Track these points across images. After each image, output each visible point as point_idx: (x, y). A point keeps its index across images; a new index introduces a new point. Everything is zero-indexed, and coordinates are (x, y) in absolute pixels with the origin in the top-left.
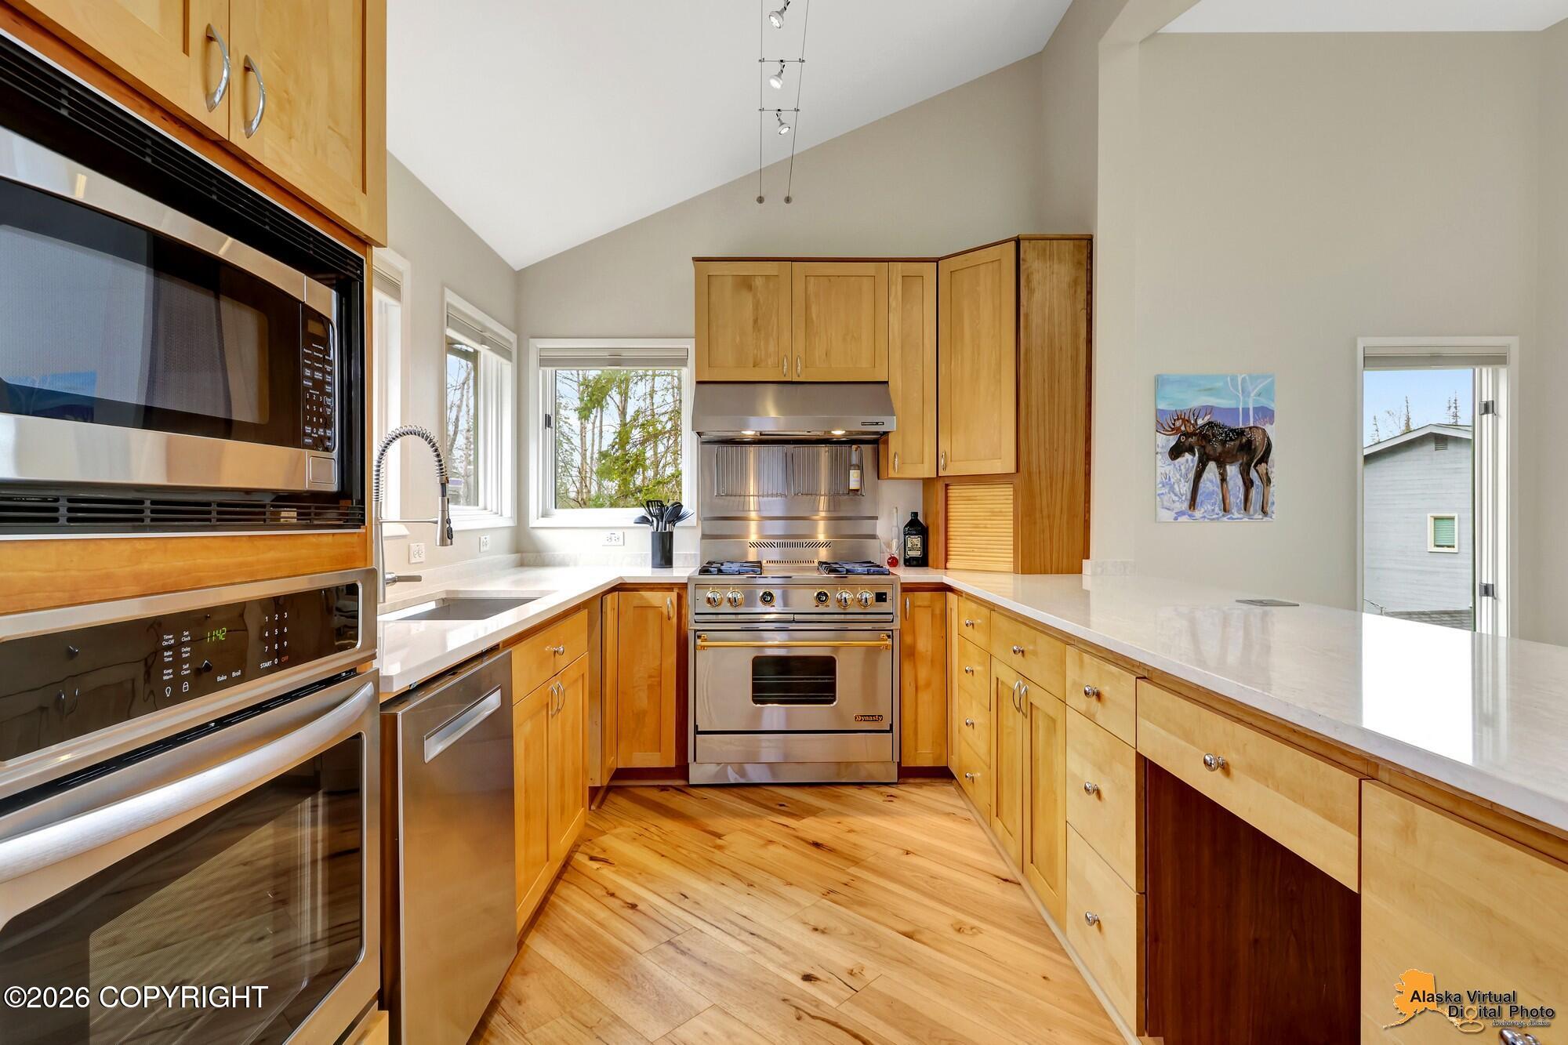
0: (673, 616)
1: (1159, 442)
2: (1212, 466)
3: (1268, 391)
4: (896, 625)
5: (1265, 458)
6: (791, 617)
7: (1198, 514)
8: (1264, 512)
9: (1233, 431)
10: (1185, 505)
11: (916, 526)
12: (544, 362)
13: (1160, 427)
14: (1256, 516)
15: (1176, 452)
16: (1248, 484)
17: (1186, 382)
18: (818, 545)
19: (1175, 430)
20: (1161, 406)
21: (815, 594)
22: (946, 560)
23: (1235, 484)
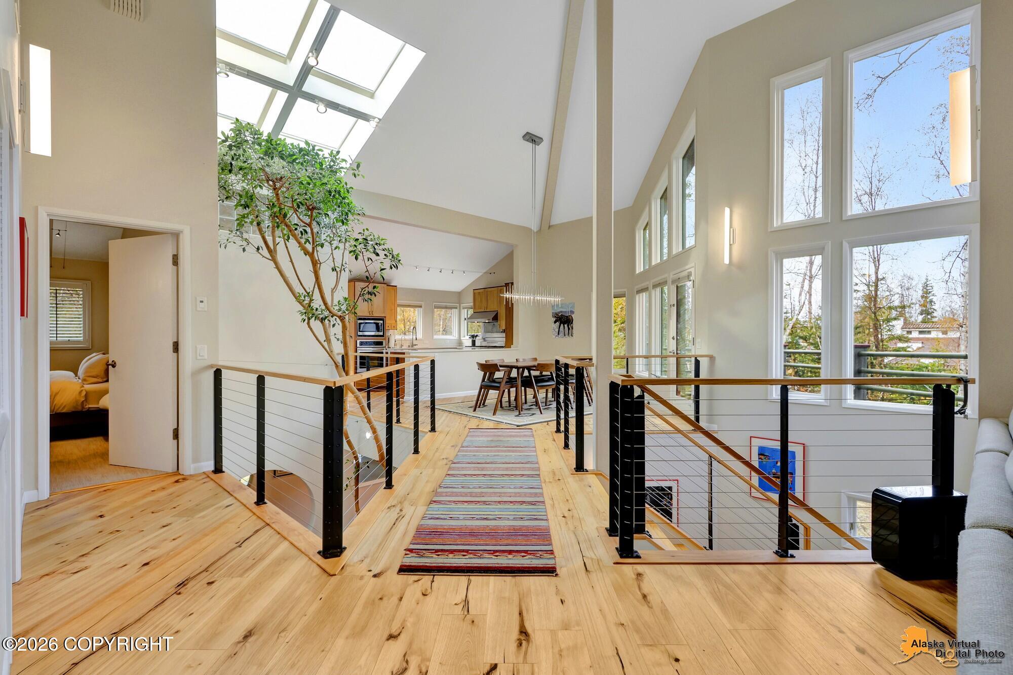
2: (562, 325)
3: (573, 307)
5: (572, 323)
7: (559, 336)
8: (572, 336)
9: (566, 316)
10: (557, 334)
12: (464, 308)
15: (555, 322)
16: (569, 329)
17: (557, 305)
19: (556, 317)
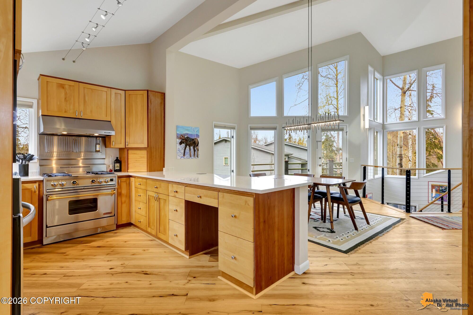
0: (37, 191)
1: (177, 141)
2: (188, 146)
3: (198, 131)
4: (116, 187)
5: (197, 145)
6: (83, 188)
7: (185, 157)
8: (198, 157)
9: (192, 139)
10: (183, 155)
11: (118, 161)
13: (177, 137)
14: (196, 158)
15: (181, 143)
16: (195, 151)
17: (183, 127)
18: (80, 167)
19: (181, 138)
20: (178, 133)
21: (91, 181)
22: (128, 170)
23: (192, 151)
